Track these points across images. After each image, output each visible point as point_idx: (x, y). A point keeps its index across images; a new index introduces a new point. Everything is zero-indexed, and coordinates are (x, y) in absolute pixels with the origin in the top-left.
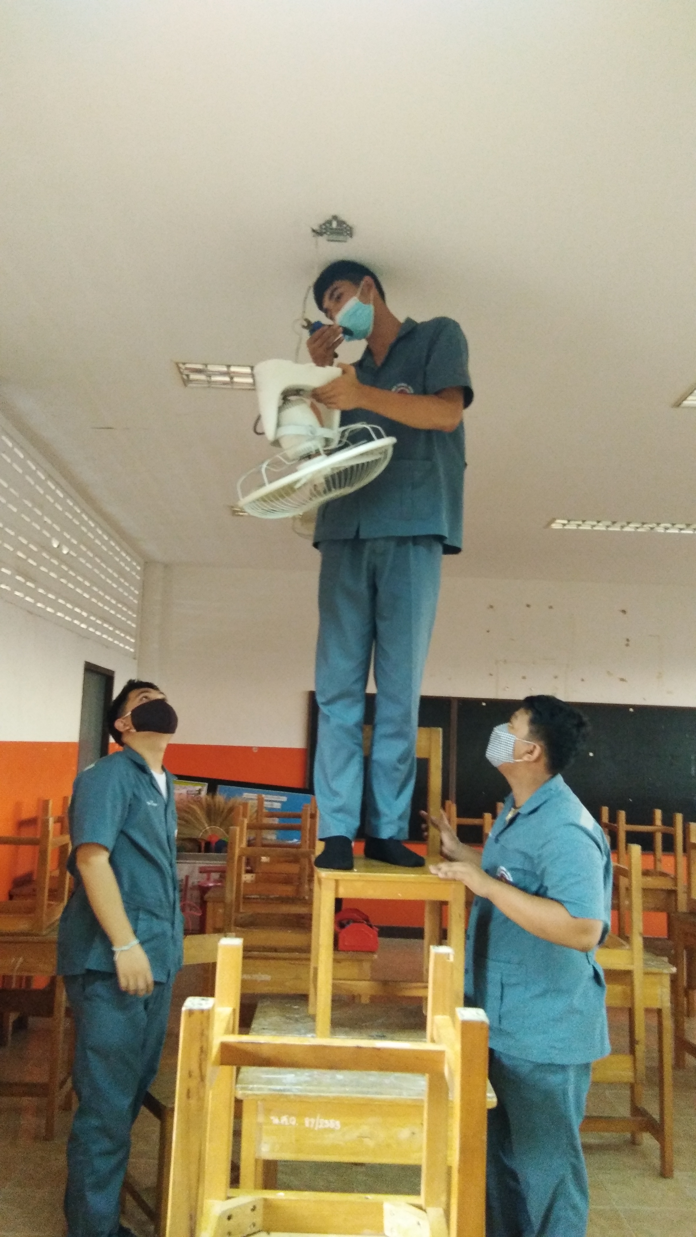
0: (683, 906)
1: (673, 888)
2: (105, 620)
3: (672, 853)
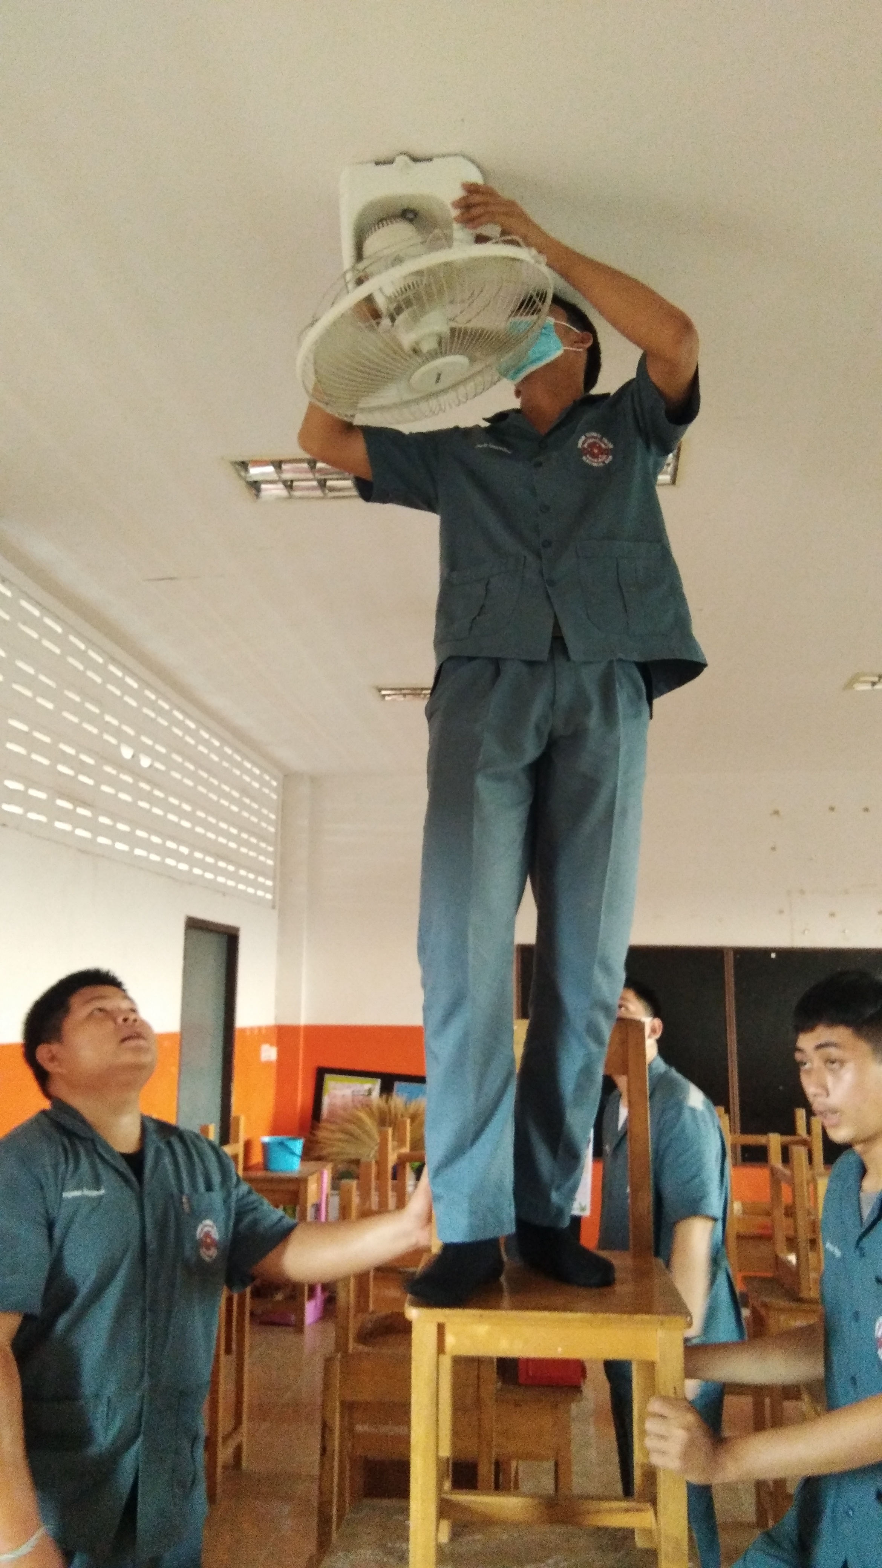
2: (219, 856)
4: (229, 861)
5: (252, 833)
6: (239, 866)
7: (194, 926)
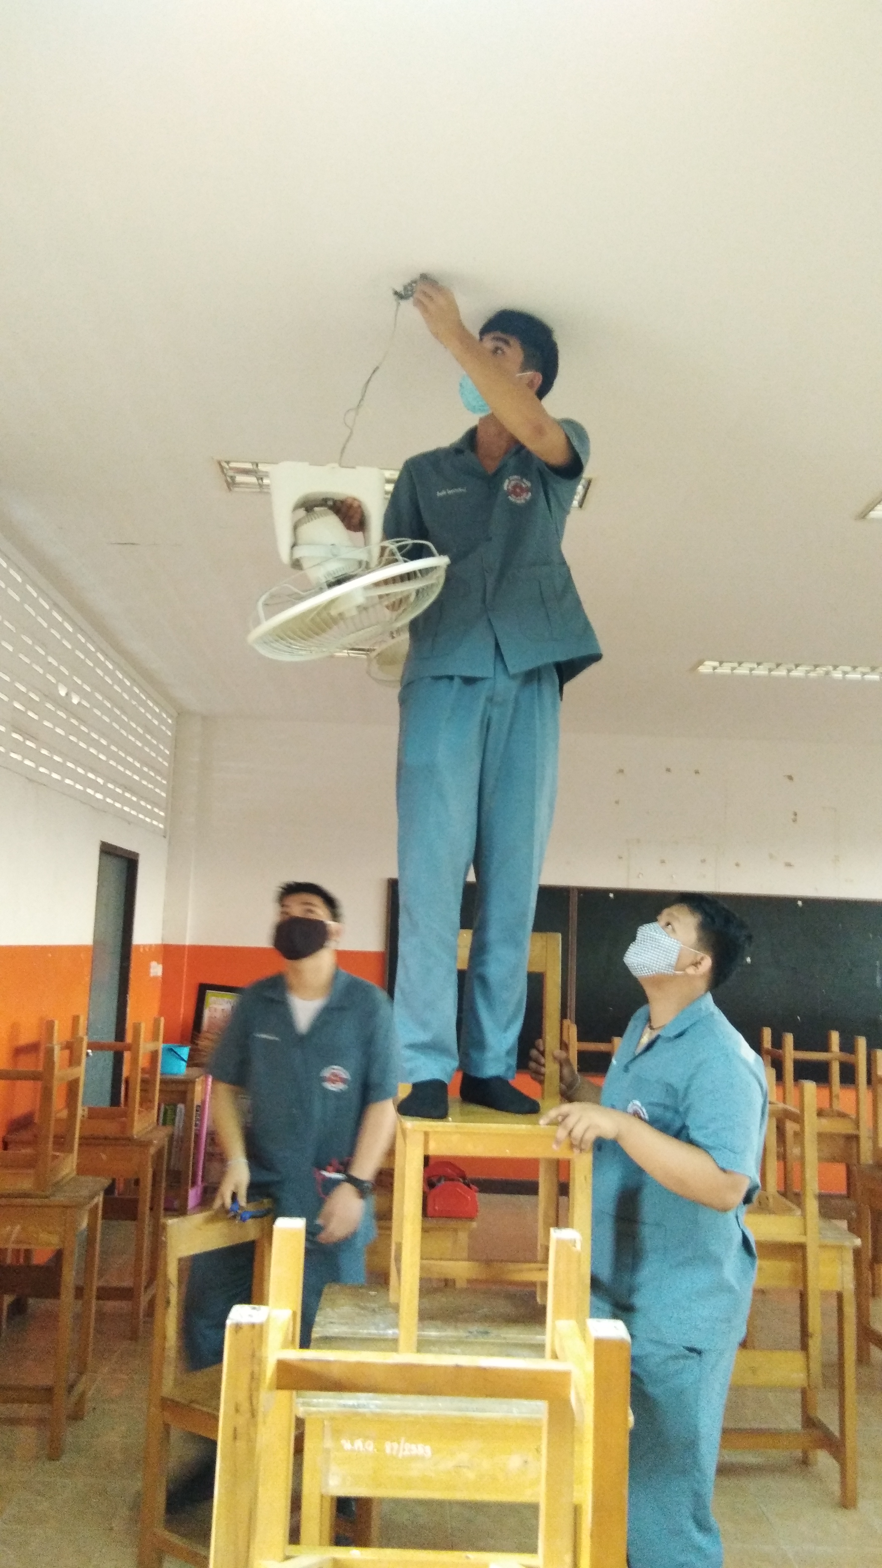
0: (866, 1156)
1: (854, 1132)
2: (126, 788)
3: (852, 1086)
4: (133, 793)
5: (152, 768)
6: (141, 797)
7: (108, 851)
